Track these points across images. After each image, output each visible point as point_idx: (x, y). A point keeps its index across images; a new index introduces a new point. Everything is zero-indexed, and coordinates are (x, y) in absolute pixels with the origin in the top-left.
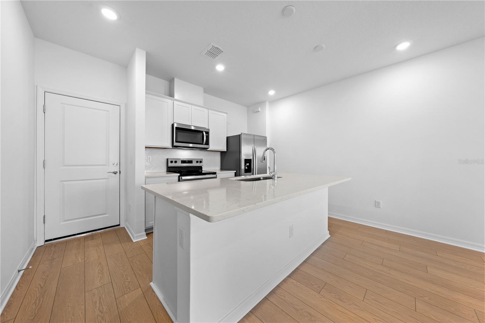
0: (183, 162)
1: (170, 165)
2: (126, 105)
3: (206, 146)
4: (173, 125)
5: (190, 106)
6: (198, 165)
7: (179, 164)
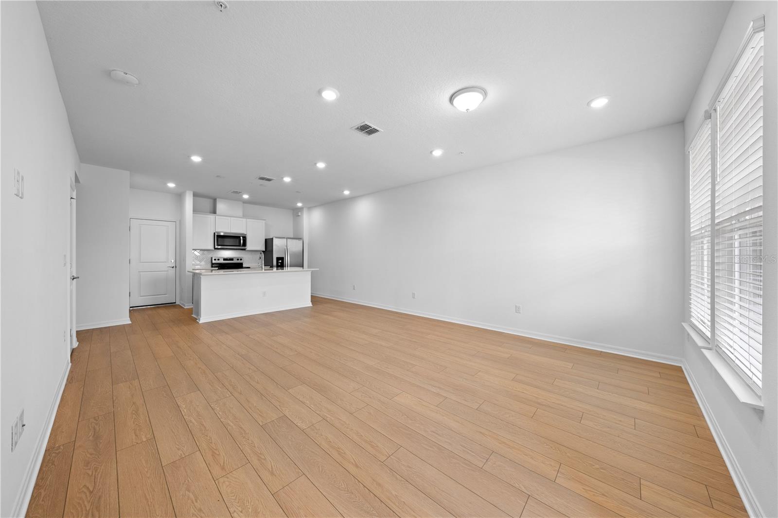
0: (225, 259)
1: (214, 262)
2: (180, 221)
3: (243, 248)
4: (215, 233)
5: (229, 218)
6: (239, 261)
7: (222, 261)
